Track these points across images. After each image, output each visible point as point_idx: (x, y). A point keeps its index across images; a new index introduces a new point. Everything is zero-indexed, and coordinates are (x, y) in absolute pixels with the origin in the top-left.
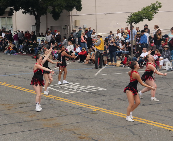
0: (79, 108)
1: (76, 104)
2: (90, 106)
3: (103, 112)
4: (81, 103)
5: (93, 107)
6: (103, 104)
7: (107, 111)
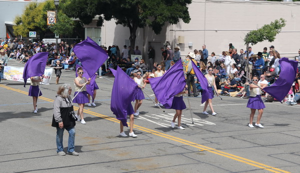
0: (182, 147)
1: (178, 141)
2: (195, 144)
4: (184, 140)
5: (199, 146)
6: (211, 142)
7: (216, 152)
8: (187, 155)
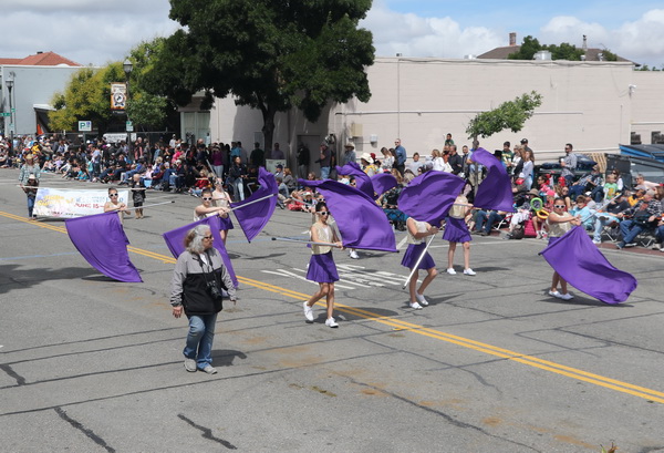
0: (362, 323)
3: (416, 334)
4: (366, 312)
5: (393, 322)
8: (371, 338)
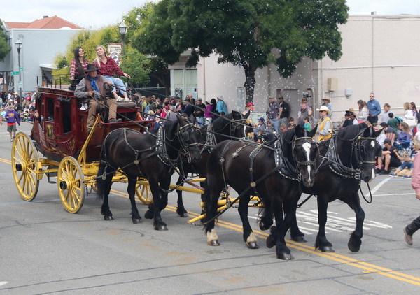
0: (334, 266)
1: (328, 257)
2: (356, 261)
3: (385, 277)
4: (337, 255)
5: (362, 265)
6: (384, 258)
7: (392, 274)
8: (341, 280)
